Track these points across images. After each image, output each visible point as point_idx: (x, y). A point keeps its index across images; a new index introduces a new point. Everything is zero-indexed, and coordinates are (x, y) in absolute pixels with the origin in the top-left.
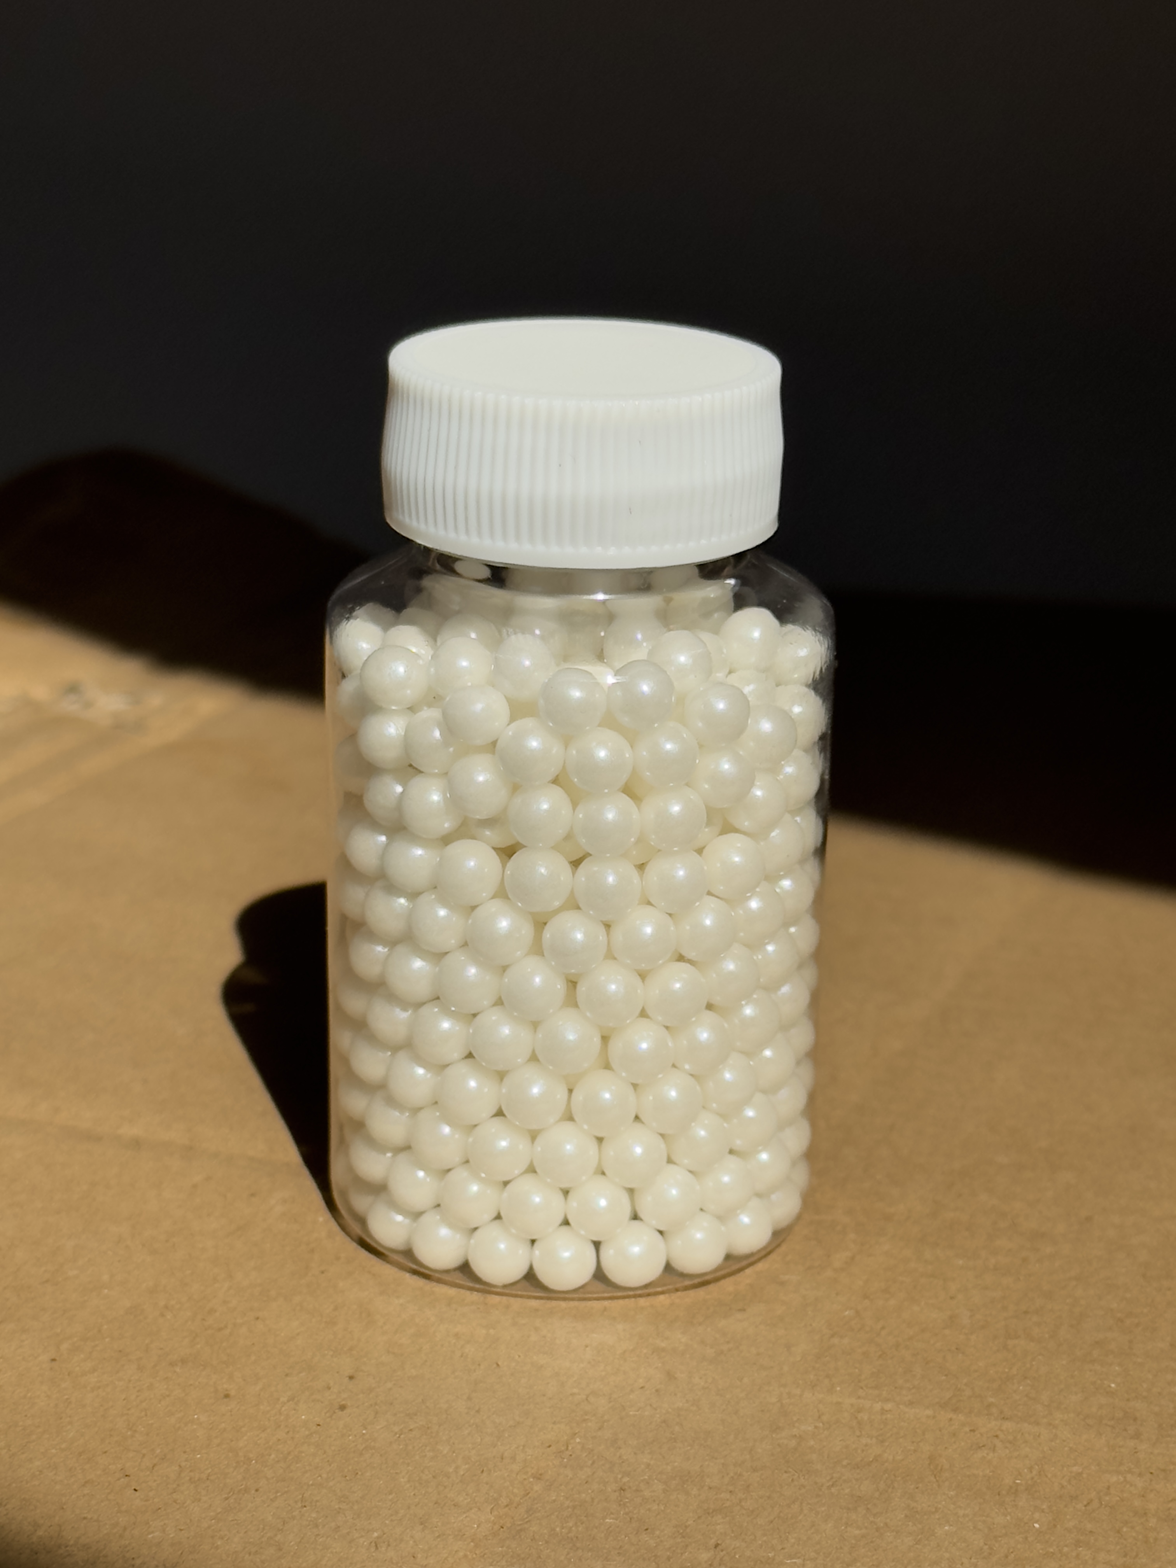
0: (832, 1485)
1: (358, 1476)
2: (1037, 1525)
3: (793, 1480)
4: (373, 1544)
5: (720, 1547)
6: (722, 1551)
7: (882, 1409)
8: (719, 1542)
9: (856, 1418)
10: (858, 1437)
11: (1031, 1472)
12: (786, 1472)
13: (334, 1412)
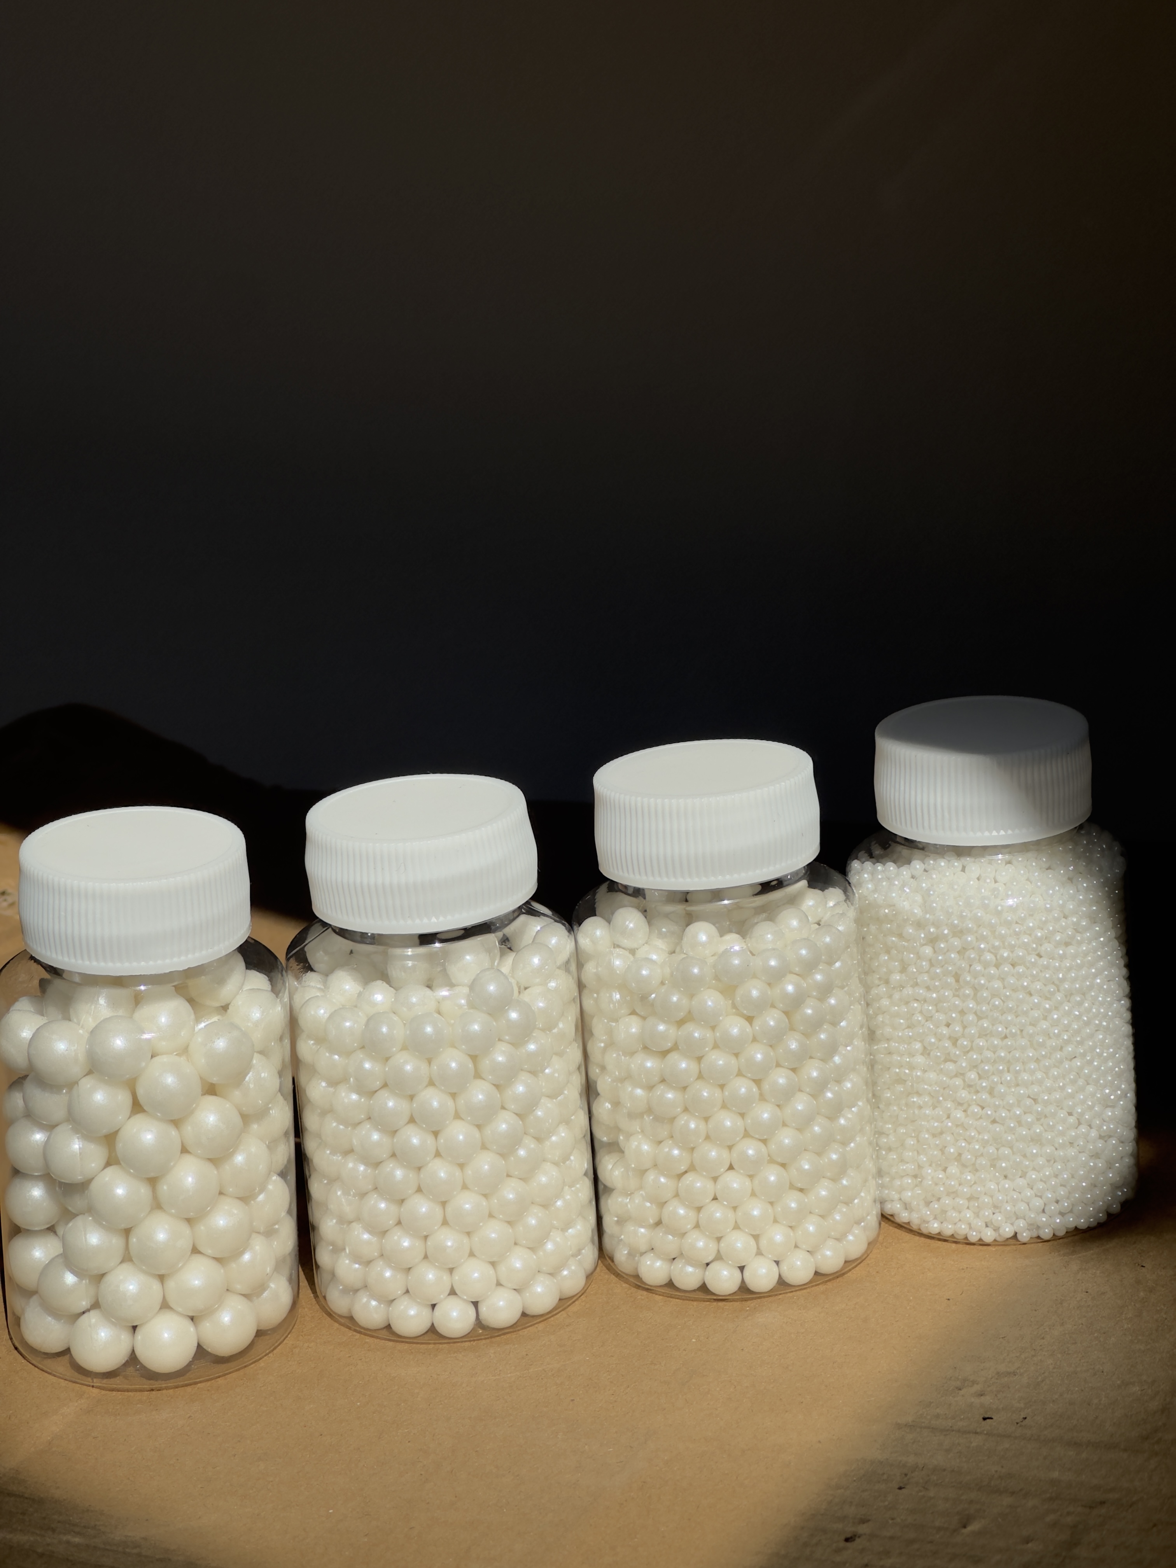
0: (263, 1386)
1: (12, 1384)
2: (359, 1404)
3: (243, 1384)
4: (9, 1417)
5: (191, 1418)
6: (192, 1419)
7: (308, 1347)
8: (192, 1415)
9: (292, 1351)
10: (289, 1361)
11: (370, 1377)
12: (242, 1380)
13: (11, 1351)
